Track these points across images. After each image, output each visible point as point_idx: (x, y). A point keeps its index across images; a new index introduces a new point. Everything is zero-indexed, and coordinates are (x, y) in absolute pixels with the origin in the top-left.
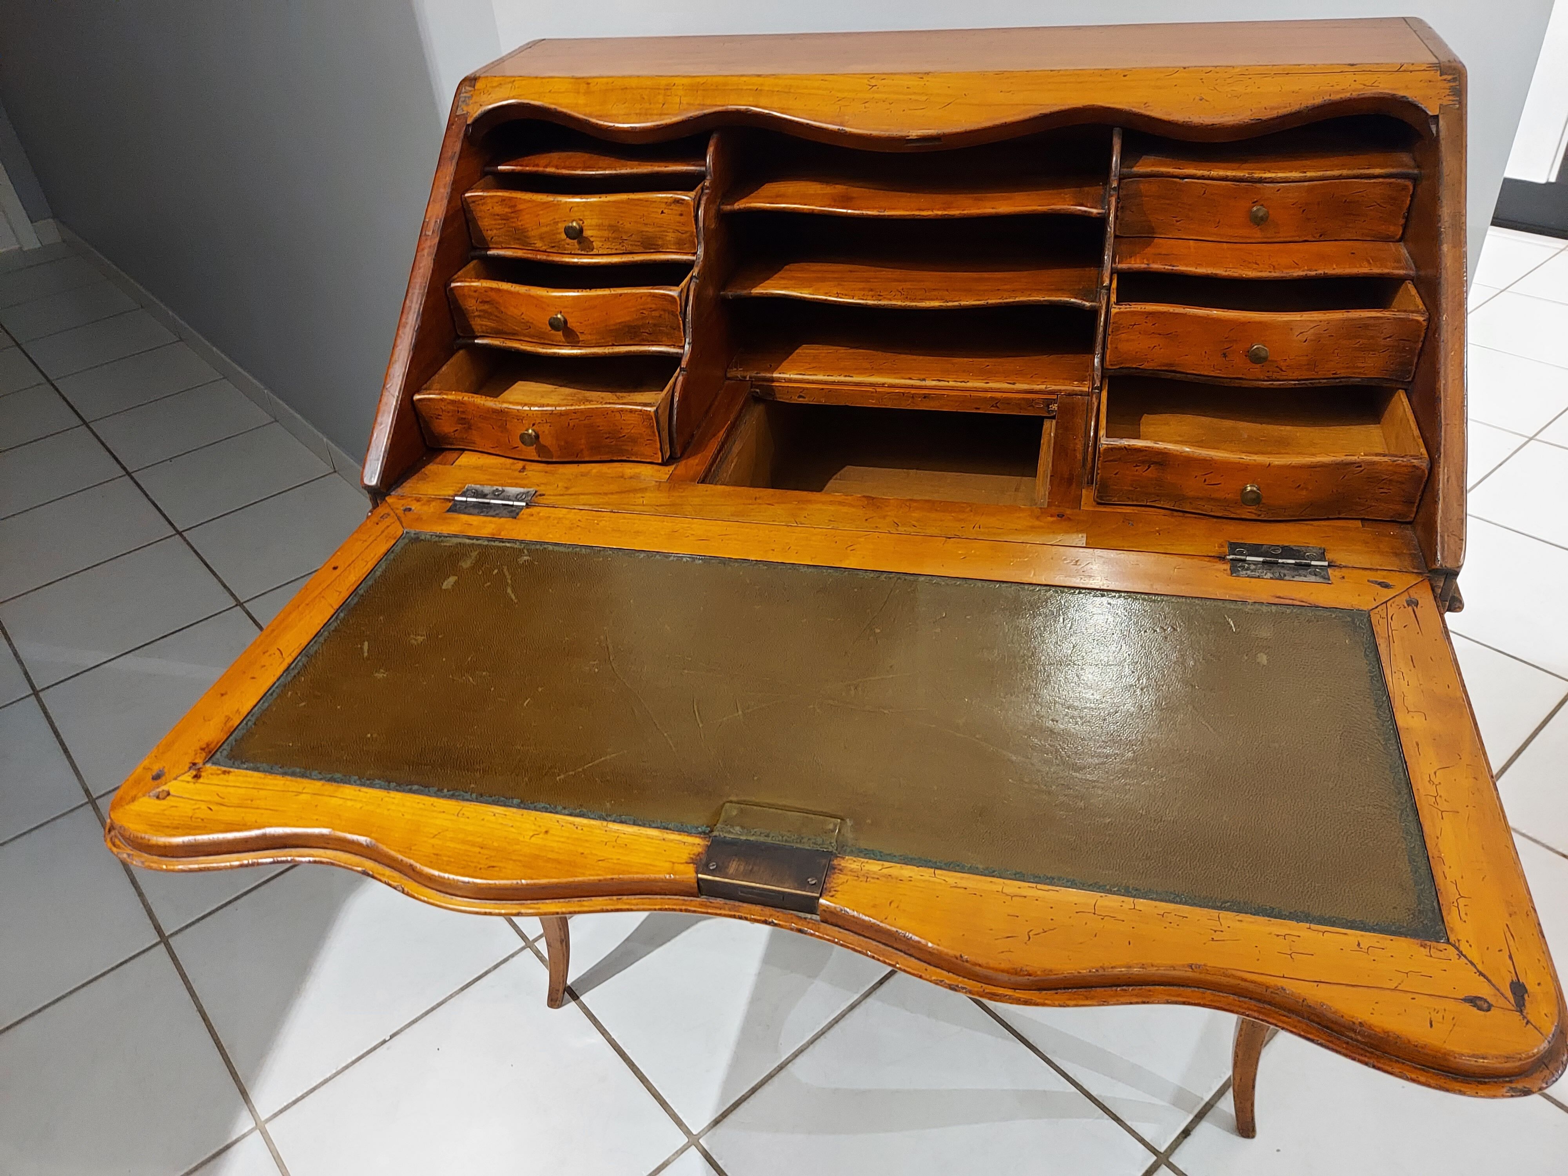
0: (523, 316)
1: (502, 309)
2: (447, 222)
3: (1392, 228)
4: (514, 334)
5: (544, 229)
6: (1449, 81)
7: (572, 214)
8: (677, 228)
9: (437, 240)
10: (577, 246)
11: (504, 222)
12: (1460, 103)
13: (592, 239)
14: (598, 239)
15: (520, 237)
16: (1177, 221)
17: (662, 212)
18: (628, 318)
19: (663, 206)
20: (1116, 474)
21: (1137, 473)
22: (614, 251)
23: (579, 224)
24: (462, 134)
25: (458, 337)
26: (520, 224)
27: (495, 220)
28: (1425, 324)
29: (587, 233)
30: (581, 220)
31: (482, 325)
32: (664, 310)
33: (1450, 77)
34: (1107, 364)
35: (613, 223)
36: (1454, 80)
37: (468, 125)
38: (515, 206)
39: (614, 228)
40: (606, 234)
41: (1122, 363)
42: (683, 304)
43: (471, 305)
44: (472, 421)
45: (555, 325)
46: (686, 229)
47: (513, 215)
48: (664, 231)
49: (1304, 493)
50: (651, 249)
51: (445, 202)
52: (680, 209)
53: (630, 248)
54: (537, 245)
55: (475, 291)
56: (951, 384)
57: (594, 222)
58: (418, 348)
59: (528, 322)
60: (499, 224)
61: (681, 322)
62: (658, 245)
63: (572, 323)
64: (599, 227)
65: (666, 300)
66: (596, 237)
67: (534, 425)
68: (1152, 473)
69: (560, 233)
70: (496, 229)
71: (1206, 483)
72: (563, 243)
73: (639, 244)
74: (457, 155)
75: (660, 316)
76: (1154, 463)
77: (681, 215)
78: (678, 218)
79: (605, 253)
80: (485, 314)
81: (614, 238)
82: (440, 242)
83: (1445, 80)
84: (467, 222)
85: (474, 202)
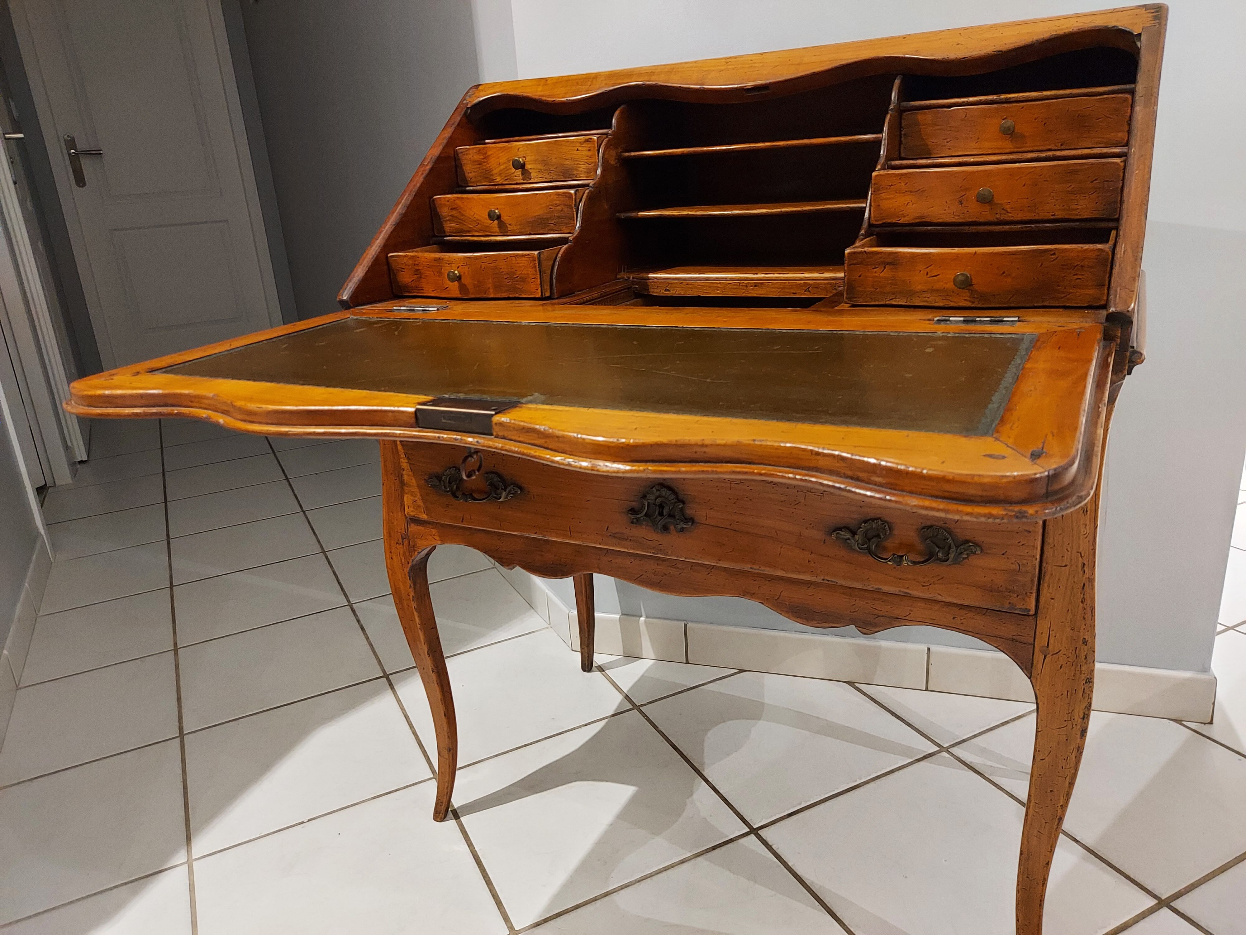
0: (475, 216)
1: (464, 213)
2: (439, 159)
3: (1120, 135)
4: (469, 231)
5: (502, 167)
6: (1153, 13)
7: (519, 153)
8: (586, 161)
9: (429, 167)
10: (521, 177)
11: (478, 166)
12: (1160, 24)
13: (530, 171)
14: (535, 171)
15: (487, 175)
16: (948, 142)
17: (578, 150)
18: (541, 213)
19: (578, 145)
20: (860, 276)
21: (876, 275)
22: (545, 180)
23: (523, 160)
24: (463, 113)
25: (435, 236)
26: (488, 166)
27: (474, 165)
28: (1122, 164)
29: (528, 166)
30: (524, 157)
31: (450, 227)
32: (565, 205)
33: (1153, 11)
34: (872, 219)
35: (545, 158)
36: (1157, 12)
37: (468, 108)
38: (486, 153)
39: (545, 162)
40: (539, 167)
41: (884, 219)
42: (578, 200)
43: (444, 212)
44: (422, 271)
45: (492, 216)
46: (592, 161)
47: (485, 160)
48: (578, 164)
49: (1009, 280)
50: (568, 178)
51: (441, 147)
52: (589, 146)
53: (555, 178)
54: (497, 180)
55: (448, 201)
56: (776, 275)
57: (532, 158)
58: (400, 225)
59: (477, 220)
60: (475, 168)
61: (575, 213)
62: (573, 175)
63: (504, 218)
64: (535, 161)
65: (566, 197)
66: (534, 169)
67: (458, 267)
68: (886, 273)
69: (511, 169)
70: (474, 172)
71: (928, 276)
72: (512, 175)
73: (561, 174)
74: (456, 123)
75: (562, 210)
76: (888, 263)
77: (589, 150)
78: (589, 153)
79: (539, 181)
80: (453, 218)
81: (545, 170)
82: (431, 170)
83: (1149, 13)
84: (456, 166)
85: (462, 153)
